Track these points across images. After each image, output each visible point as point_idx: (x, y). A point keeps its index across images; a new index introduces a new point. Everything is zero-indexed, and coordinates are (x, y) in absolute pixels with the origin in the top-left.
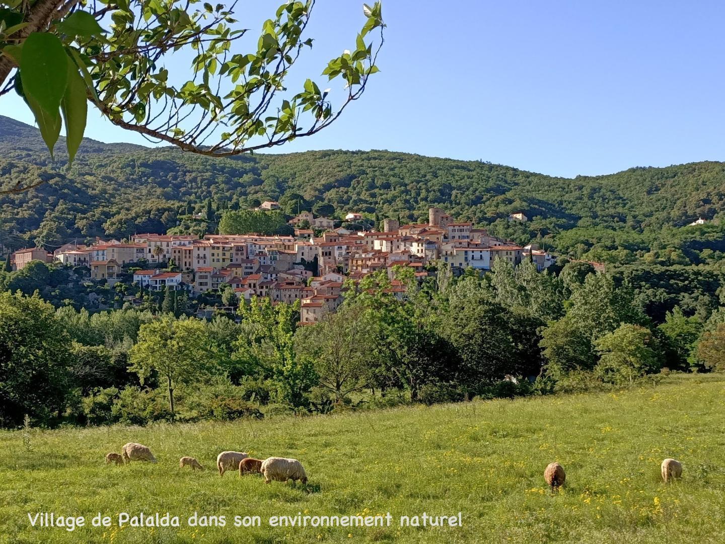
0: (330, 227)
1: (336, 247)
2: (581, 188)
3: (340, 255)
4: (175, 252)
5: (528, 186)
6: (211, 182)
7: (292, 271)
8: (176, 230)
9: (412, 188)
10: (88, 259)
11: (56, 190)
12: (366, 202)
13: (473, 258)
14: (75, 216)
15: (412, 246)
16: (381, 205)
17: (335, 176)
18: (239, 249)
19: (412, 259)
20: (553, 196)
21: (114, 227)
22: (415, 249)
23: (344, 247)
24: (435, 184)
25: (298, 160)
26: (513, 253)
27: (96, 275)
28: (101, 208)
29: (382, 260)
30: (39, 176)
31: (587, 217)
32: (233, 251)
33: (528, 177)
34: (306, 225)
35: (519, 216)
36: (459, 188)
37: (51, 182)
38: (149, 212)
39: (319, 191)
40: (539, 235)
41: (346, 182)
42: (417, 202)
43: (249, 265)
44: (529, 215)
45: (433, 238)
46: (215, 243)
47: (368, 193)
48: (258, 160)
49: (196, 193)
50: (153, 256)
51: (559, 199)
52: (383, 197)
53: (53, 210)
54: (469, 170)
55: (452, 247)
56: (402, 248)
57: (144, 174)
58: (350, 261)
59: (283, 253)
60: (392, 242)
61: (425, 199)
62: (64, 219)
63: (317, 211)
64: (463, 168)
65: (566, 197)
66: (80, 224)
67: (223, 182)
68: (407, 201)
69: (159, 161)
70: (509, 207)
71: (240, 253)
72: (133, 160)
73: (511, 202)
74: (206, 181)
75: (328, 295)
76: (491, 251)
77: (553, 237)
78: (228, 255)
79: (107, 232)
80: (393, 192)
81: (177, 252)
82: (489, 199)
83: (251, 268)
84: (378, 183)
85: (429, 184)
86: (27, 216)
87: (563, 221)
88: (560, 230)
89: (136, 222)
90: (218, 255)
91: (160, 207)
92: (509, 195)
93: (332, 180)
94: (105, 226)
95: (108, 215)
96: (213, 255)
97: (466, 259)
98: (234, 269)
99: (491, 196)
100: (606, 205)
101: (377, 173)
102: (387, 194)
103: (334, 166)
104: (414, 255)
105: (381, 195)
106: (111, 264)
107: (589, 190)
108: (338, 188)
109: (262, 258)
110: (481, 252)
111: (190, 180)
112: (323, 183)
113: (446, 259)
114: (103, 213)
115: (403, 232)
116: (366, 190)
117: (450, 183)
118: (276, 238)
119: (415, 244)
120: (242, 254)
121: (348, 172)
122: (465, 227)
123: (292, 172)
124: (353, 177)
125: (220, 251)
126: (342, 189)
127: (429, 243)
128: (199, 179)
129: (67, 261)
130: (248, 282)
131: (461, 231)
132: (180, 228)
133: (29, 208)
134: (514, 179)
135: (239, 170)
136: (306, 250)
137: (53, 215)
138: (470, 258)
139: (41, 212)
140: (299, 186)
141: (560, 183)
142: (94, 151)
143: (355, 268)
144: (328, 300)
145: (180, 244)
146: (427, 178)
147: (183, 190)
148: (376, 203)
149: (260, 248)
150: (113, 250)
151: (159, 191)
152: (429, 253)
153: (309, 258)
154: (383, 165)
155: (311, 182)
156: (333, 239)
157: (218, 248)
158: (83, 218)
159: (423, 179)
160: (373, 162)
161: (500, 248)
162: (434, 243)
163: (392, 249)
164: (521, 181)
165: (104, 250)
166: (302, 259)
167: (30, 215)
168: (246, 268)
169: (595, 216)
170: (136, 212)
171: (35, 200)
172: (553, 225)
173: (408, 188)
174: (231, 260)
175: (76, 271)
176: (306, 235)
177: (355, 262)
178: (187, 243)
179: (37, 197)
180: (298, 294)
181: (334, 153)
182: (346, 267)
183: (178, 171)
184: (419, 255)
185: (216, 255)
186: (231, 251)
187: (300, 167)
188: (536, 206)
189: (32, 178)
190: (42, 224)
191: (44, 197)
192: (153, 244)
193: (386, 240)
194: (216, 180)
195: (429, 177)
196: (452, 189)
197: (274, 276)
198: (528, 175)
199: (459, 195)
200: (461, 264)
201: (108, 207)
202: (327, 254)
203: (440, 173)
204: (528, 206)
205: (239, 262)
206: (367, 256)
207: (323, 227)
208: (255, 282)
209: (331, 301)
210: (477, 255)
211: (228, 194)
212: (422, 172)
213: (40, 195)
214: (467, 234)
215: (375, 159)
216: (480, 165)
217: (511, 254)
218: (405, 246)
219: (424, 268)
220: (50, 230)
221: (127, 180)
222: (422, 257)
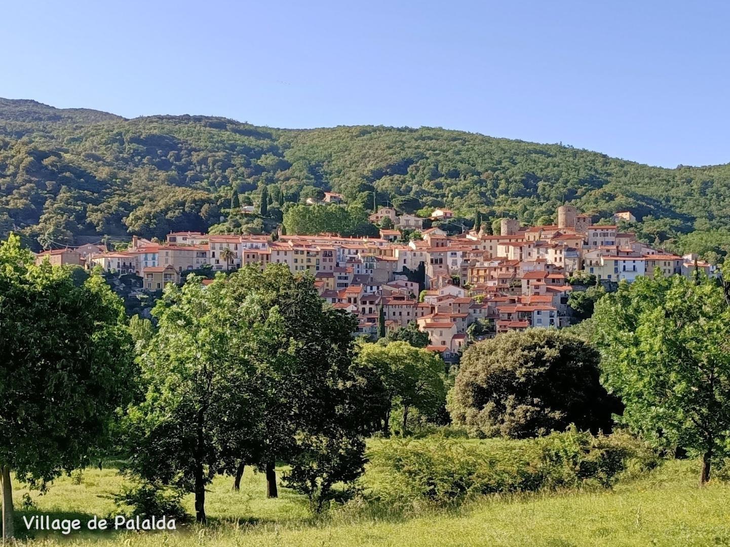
0: (419, 228)
1: (449, 253)
2: (689, 181)
3: (455, 263)
4: (248, 257)
5: (623, 178)
6: (226, 165)
7: (394, 283)
8: (221, 227)
9: (488, 177)
10: (134, 264)
11: (53, 172)
12: (430, 194)
13: (624, 269)
14: (85, 208)
15: (547, 253)
16: (450, 199)
17: (386, 160)
18: (327, 254)
19: (550, 270)
20: (655, 191)
21: (140, 222)
22: (551, 256)
23: (460, 253)
24: (517, 172)
25: (330, 138)
26: (672, 263)
27: (150, 285)
28: (117, 198)
29: (511, 270)
30: (29, 153)
31: (702, 217)
32: (320, 257)
33: (622, 166)
34: (389, 225)
35: (626, 216)
36: (547, 179)
37: (46, 162)
38: (183, 204)
39: (368, 178)
40: (657, 240)
41: (401, 168)
42: (495, 196)
43: (343, 275)
44: (639, 213)
45: (572, 244)
46: (295, 246)
47: (432, 183)
48: (274, 137)
49: (208, 178)
50: (218, 261)
51: (665, 194)
52: (452, 188)
53: (55, 199)
54: (549, 156)
55: (598, 255)
56: (535, 255)
57: (136, 153)
58: (469, 271)
59: (381, 260)
60: (521, 248)
61: (506, 192)
62: (71, 211)
63: (400, 206)
64: (541, 152)
65: (673, 192)
66: (94, 218)
67: (242, 165)
68: (482, 194)
69: (153, 136)
70: (612, 204)
71: (328, 258)
72: (120, 134)
73: (612, 198)
74: (220, 163)
75: (454, 313)
76: (647, 261)
77: (675, 242)
78: (314, 261)
79: (130, 229)
80: (463, 182)
81: (251, 257)
82: (584, 194)
83: (346, 278)
84: (444, 171)
85: (509, 173)
86: (21, 206)
87: (677, 222)
88: (679, 233)
89: (168, 217)
90: (302, 262)
91: (197, 198)
92: (607, 188)
93: (383, 164)
94: (127, 221)
95: (128, 208)
96: (296, 261)
97: (616, 270)
98: (324, 279)
99: (587, 190)
100: (721, 203)
101: (440, 158)
102: (456, 184)
103: (382, 147)
104: (552, 265)
105: (449, 185)
106: (170, 271)
107: (699, 184)
108: (390, 175)
109: (356, 266)
110: (634, 261)
111: (198, 162)
112: (372, 168)
113: (592, 270)
114: (121, 204)
115: (531, 236)
116: (430, 179)
117: (533, 172)
118: (365, 240)
119: (551, 251)
120: (331, 261)
121: (403, 155)
122: (610, 231)
123: (326, 153)
124: (409, 162)
125: (305, 256)
126: (396, 177)
127: (569, 250)
128: (210, 160)
129: (109, 266)
130: (346, 296)
131: (605, 235)
132: (227, 224)
133: (22, 196)
134: (605, 168)
135: (254, 149)
136: (409, 256)
137: (55, 206)
138: (621, 268)
139: (39, 202)
140: (339, 172)
141: (664, 175)
142: (49, 119)
143: (475, 280)
144: (454, 320)
145: (252, 246)
146: (503, 165)
147: (190, 174)
148: (443, 196)
149: (349, 253)
150: (167, 253)
151: (162, 175)
152: (570, 263)
153: (413, 266)
154: (445, 147)
155: (353, 168)
156: (440, 242)
157: (302, 252)
158: (97, 211)
159: (499, 166)
160: (432, 143)
161: (656, 257)
162: (575, 250)
163: (521, 257)
164: (615, 170)
165: (154, 253)
166: (404, 267)
167: (25, 205)
168: (340, 278)
169: (711, 217)
170: (166, 204)
171: (28, 185)
172: (668, 227)
173: (483, 177)
174: (318, 268)
175: (123, 280)
176: (392, 237)
177: (475, 272)
178: (260, 245)
179: (30, 182)
180: (411, 311)
181: (375, 129)
182: (464, 278)
183: (181, 149)
184: (558, 264)
185: (299, 261)
186: (318, 257)
187: (336, 147)
188: (644, 203)
189: (19, 156)
190: (43, 217)
191: (38, 181)
192: (217, 246)
193: (515, 245)
194: (233, 162)
195: (505, 164)
196: (537, 179)
197: (375, 288)
198: (622, 164)
199: (547, 188)
200: (610, 276)
201: (125, 196)
202: (436, 262)
203: (519, 159)
204: (635, 203)
205: (328, 270)
206: (492, 265)
207: (410, 226)
208: (356, 296)
209: (459, 320)
210: (629, 265)
211: (250, 180)
212: (496, 157)
213: (33, 179)
214: (612, 239)
215: (430, 138)
216: (562, 150)
217: (669, 265)
218: (538, 253)
219: (566, 281)
220: (57, 225)
221: (117, 159)
222: (560, 268)
